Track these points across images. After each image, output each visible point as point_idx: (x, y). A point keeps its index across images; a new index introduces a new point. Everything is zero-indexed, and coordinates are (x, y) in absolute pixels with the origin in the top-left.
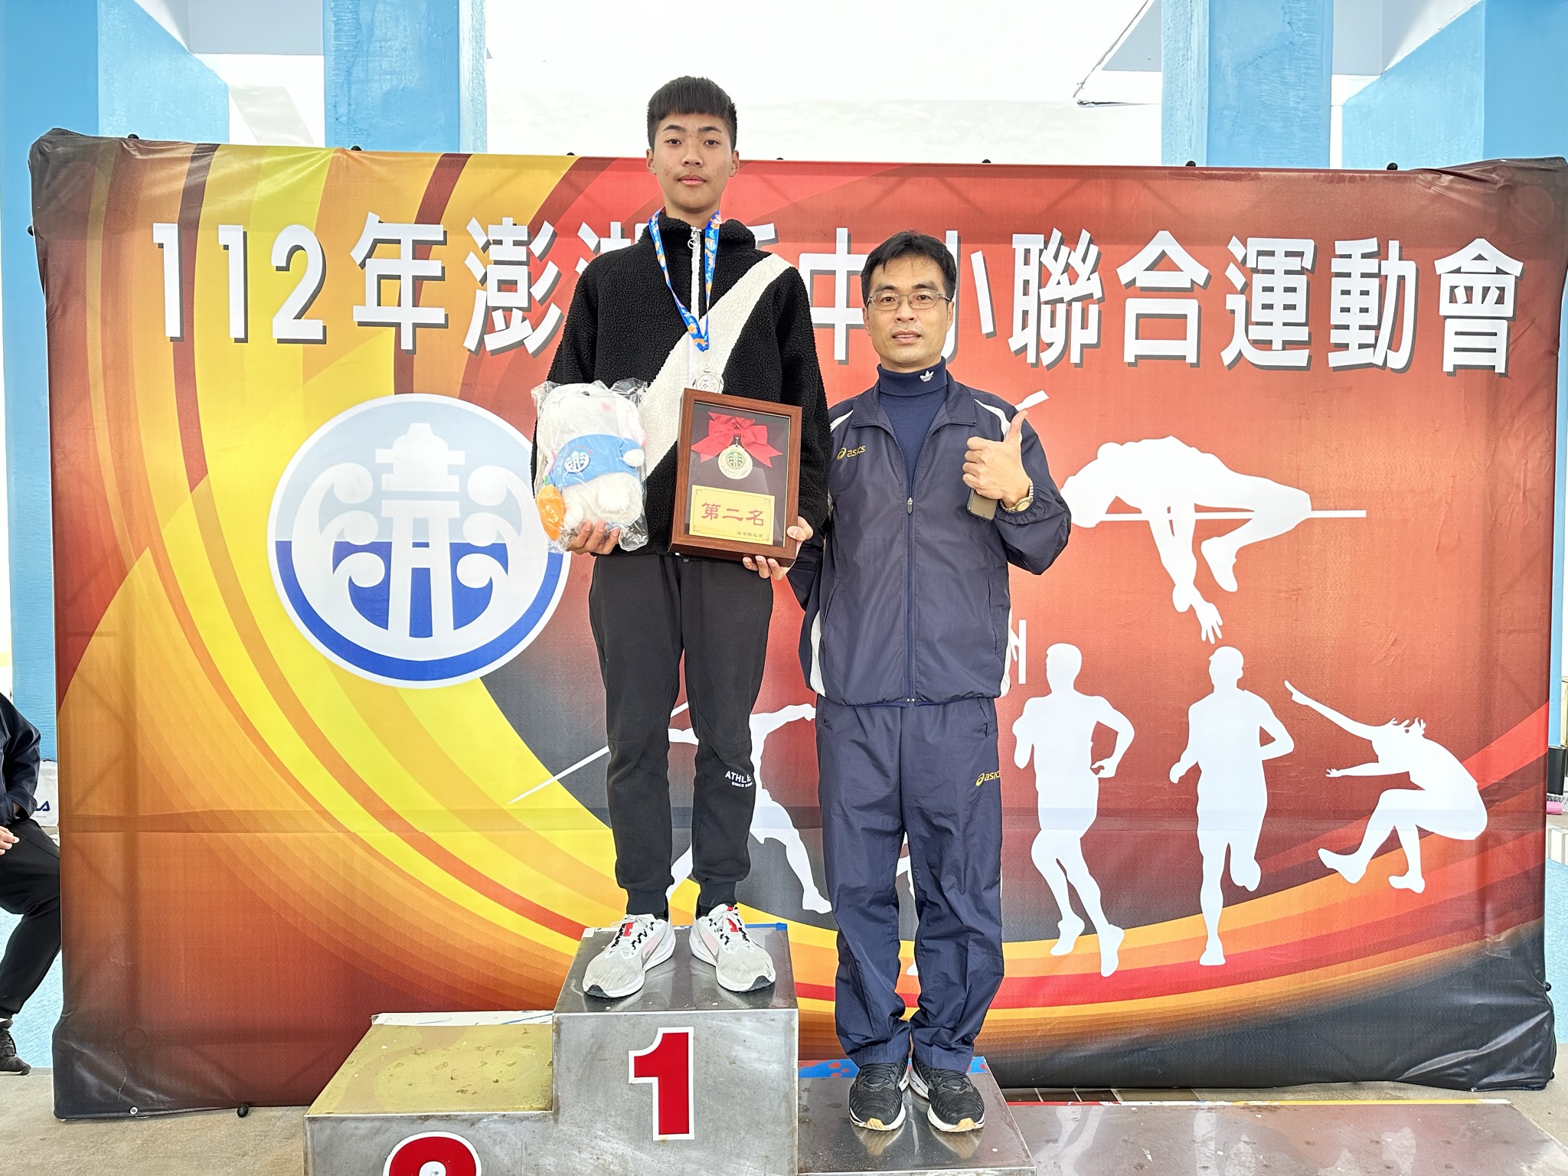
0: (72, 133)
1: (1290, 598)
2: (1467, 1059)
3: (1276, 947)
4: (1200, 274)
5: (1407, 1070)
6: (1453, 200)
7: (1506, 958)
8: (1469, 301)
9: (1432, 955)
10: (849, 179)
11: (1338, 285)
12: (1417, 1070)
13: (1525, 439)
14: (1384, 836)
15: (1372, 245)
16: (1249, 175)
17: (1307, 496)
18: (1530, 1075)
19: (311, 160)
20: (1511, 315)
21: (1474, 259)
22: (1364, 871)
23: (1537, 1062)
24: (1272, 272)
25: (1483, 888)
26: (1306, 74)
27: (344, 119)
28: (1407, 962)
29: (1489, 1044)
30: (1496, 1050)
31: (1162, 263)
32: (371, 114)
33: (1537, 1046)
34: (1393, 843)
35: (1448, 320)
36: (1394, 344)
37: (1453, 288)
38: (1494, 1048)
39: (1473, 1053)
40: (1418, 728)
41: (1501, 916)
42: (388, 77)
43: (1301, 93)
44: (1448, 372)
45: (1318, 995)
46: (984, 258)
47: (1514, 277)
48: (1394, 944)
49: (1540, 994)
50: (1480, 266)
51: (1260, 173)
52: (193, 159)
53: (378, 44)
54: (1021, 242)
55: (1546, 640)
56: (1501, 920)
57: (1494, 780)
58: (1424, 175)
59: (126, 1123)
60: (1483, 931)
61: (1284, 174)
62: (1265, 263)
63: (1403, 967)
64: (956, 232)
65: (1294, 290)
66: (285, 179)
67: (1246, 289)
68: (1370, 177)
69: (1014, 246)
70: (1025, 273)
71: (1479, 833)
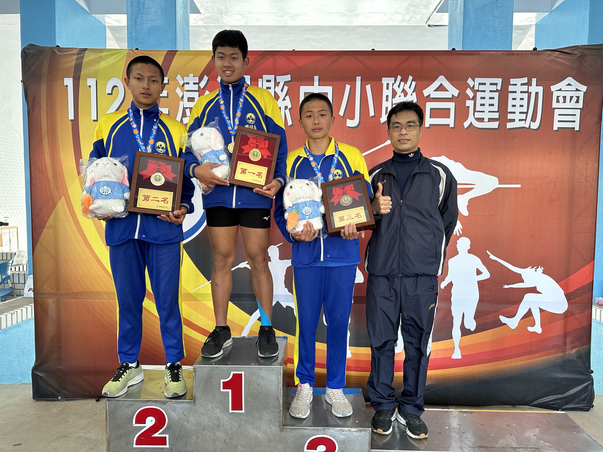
0: (36, 45)
1: (489, 218)
2: (558, 398)
3: (481, 353)
4: (456, 92)
5: (533, 402)
6: (559, 62)
7: (574, 360)
8: (565, 102)
9: (544, 358)
10: (319, 57)
11: (511, 96)
12: (537, 402)
13: (587, 157)
14: (526, 311)
15: (525, 80)
16: (476, 53)
17: (497, 179)
18: (583, 405)
19: (120, 54)
20: (582, 107)
21: (566, 85)
22: (518, 325)
23: (586, 400)
24: (484, 91)
25: (566, 332)
26: (503, 13)
27: (134, 38)
28: (534, 360)
29: (567, 393)
30: (569, 395)
31: (441, 88)
32: (144, 36)
33: (586, 394)
34: (529, 314)
35: (555, 109)
36: (533, 119)
37: (558, 97)
38: (569, 394)
39: (560, 396)
40: (540, 270)
41: (572, 343)
42: (150, 22)
43: (501, 20)
44: (555, 130)
45: (498, 371)
46: (371, 87)
47: (583, 92)
48: (529, 353)
49: (588, 374)
50: (569, 88)
51: (480, 52)
52: (78, 54)
53: (146, 10)
54: (385, 81)
55: (594, 236)
56: (573, 345)
57: (571, 290)
58: (547, 52)
59: (56, 402)
60: (565, 349)
61: (490, 52)
62: (482, 88)
63: (533, 362)
64: (360, 77)
65: (493, 98)
66: (111, 61)
67: (474, 98)
68: (525, 53)
69: (382, 82)
70: (387, 92)
71: (565, 311)
